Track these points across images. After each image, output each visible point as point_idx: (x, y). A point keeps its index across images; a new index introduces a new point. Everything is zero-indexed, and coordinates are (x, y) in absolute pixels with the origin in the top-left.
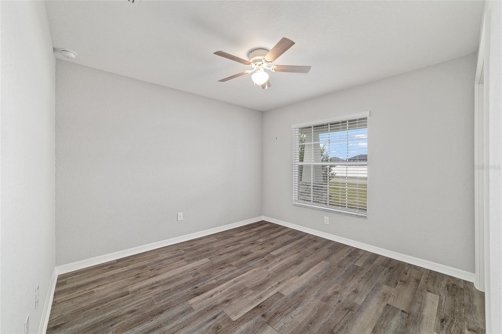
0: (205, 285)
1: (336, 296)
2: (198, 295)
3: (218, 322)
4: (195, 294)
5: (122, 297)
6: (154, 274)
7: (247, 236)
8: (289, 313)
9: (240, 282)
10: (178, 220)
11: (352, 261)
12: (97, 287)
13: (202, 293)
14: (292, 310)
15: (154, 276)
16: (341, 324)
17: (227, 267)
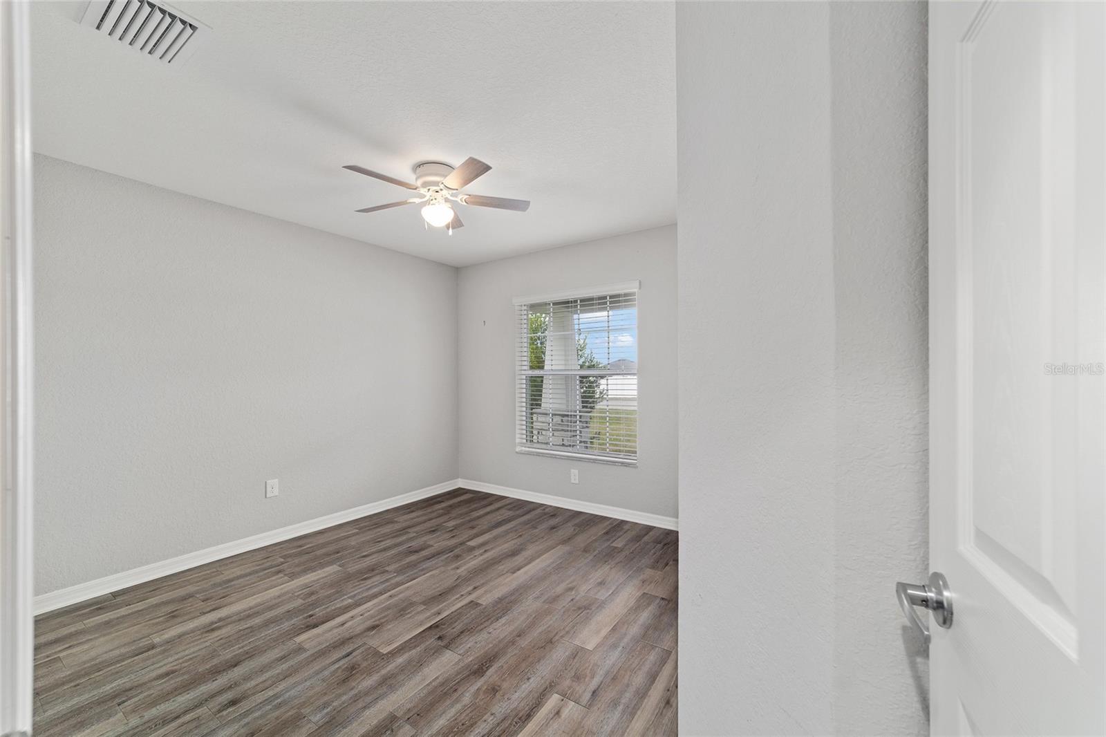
0: (329, 610)
1: (569, 593)
2: (315, 626)
3: (355, 659)
4: (307, 627)
5: (137, 655)
6: (214, 607)
7: (424, 518)
8: (485, 627)
9: (401, 596)
10: (268, 496)
11: (608, 540)
12: (67, 648)
13: (323, 623)
14: (492, 623)
15: (214, 610)
16: (567, 629)
17: (377, 574)
